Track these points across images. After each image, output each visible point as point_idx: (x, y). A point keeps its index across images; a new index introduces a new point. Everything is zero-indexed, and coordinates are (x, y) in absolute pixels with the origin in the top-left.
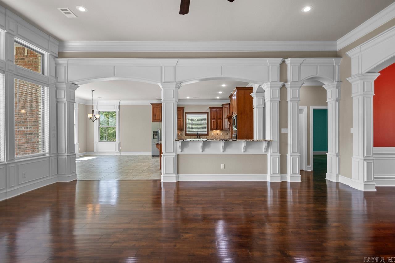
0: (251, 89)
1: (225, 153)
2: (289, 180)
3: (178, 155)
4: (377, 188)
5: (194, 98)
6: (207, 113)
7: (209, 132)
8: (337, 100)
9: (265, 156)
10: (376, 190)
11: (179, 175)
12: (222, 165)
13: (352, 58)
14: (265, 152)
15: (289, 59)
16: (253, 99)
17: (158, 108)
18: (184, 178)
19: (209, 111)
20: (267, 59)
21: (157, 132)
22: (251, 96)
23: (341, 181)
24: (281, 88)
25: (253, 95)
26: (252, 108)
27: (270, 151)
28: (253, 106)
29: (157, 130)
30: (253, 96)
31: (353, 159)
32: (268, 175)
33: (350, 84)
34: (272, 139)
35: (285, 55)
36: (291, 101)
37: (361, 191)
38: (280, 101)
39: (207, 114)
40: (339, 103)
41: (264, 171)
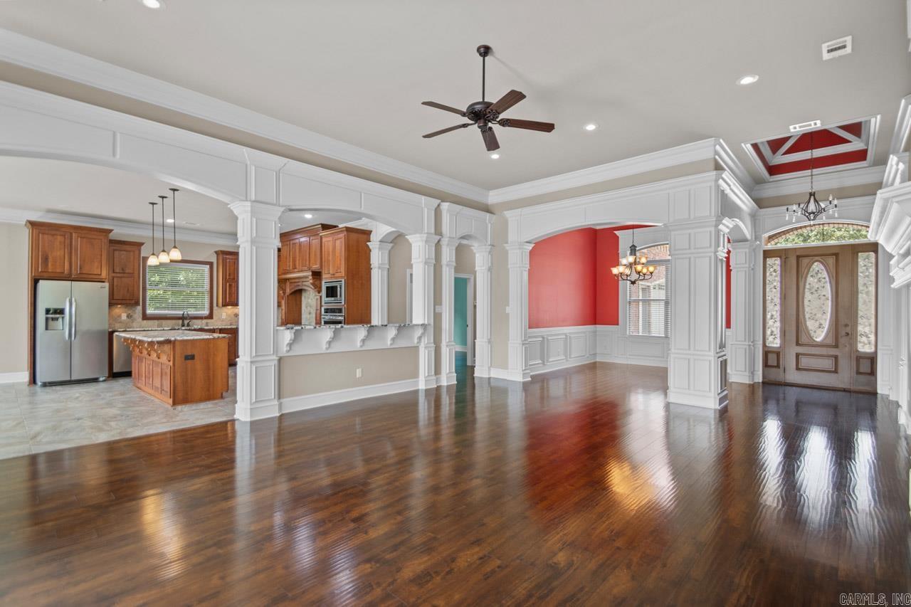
0: (367, 234)
1: (364, 348)
2: (444, 383)
3: (280, 360)
4: (532, 377)
5: (189, 226)
6: (211, 264)
7: (214, 311)
8: (490, 269)
9: (416, 348)
10: (530, 379)
11: (282, 400)
12: (358, 370)
13: (510, 219)
14: (418, 343)
15: (448, 204)
16: (371, 253)
17: (59, 237)
18: (295, 404)
19: (214, 259)
20: (423, 197)
21: (61, 312)
22: (368, 246)
23: (492, 375)
24: (436, 244)
25: (374, 245)
26: (369, 269)
27: (425, 341)
28: (371, 265)
29: (65, 305)
30: (371, 247)
31: (509, 345)
32: (420, 379)
33: (506, 252)
34: (426, 323)
35: (443, 197)
36: (447, 265)
37: (520, 382)
38: (435, 265)
39: (208, 266)
40: (491, 272)
41: (415, 374)
